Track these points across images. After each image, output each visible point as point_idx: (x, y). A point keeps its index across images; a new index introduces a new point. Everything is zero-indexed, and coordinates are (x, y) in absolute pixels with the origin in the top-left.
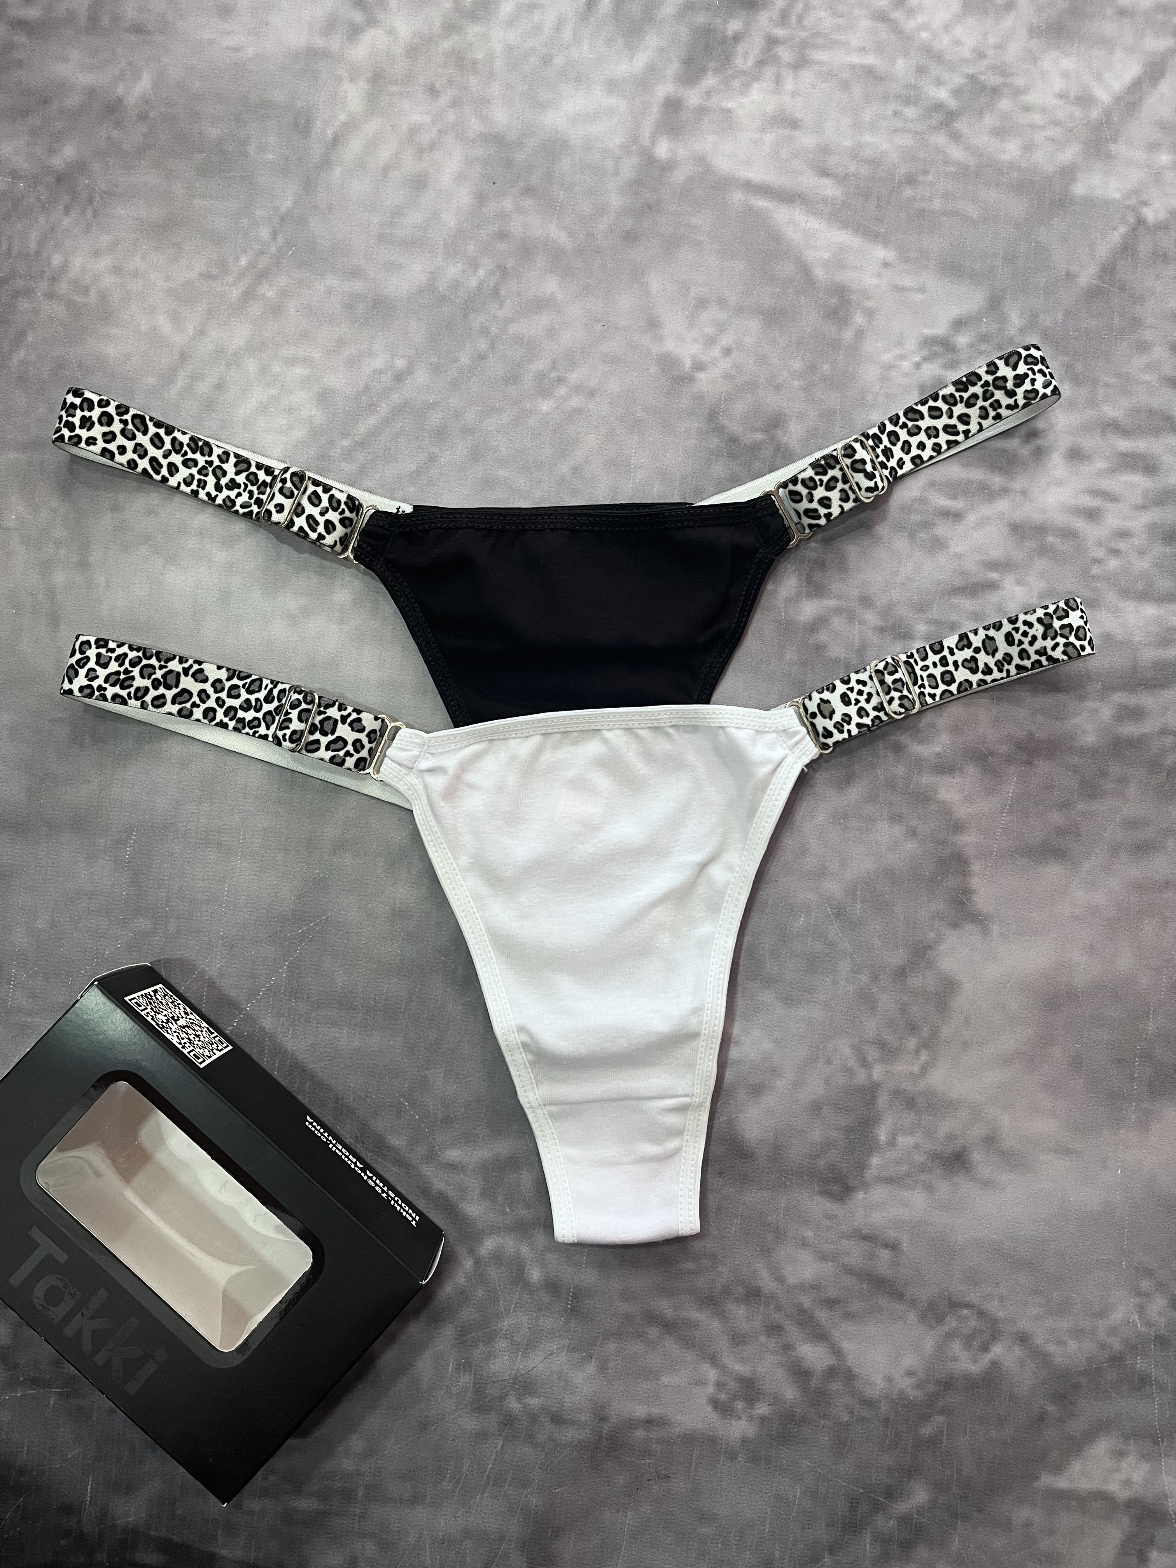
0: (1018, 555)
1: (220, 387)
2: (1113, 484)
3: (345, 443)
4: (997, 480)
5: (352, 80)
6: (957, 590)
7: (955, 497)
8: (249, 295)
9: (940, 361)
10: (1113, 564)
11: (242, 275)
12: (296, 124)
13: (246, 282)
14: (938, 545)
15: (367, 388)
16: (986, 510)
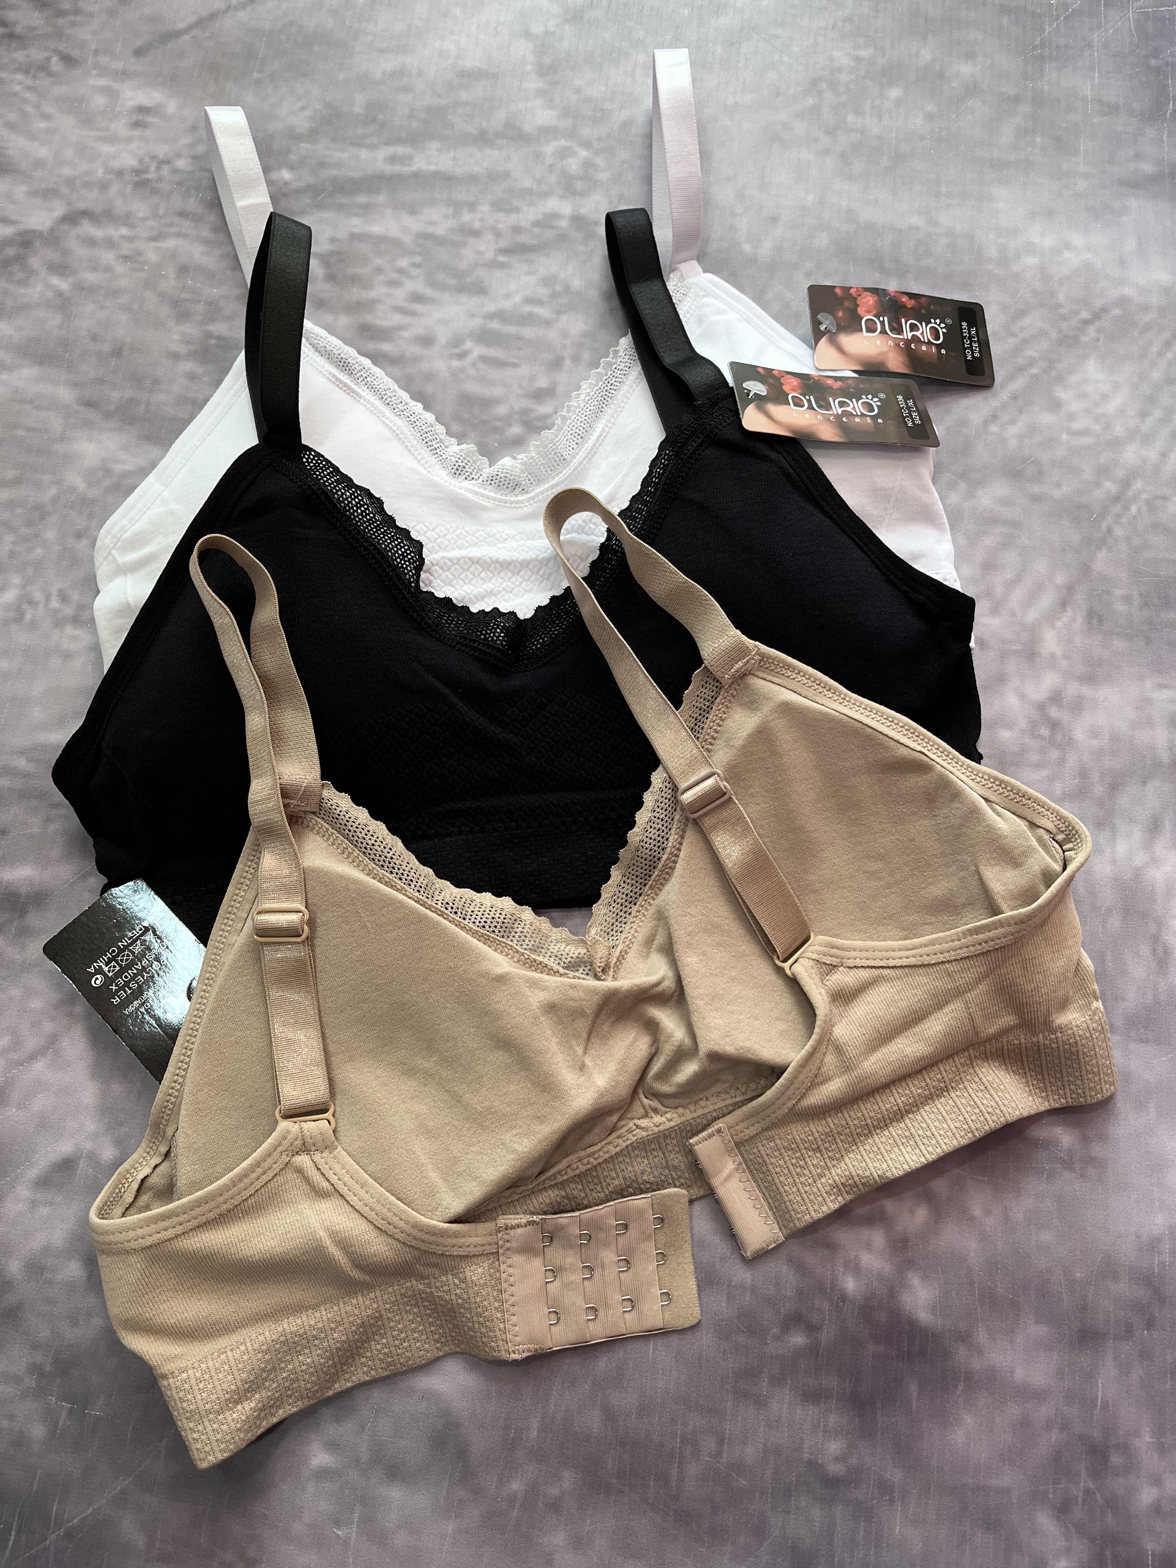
0: (481, 273)
1: (1143, 415)
2: (397, 319)
3: (1034, 371)
4: (495, 325)
5: (1053, 656)
6: (532, 249)
7: (530, 313)
8: (1127, 483)
9: (536, 414)
10: (403, 263)
11: (1135, 498)
12: (1101, 620)
13: (1130, 494)
14: (548, 281)
15: (1020, 411)
16: (503, 304)
